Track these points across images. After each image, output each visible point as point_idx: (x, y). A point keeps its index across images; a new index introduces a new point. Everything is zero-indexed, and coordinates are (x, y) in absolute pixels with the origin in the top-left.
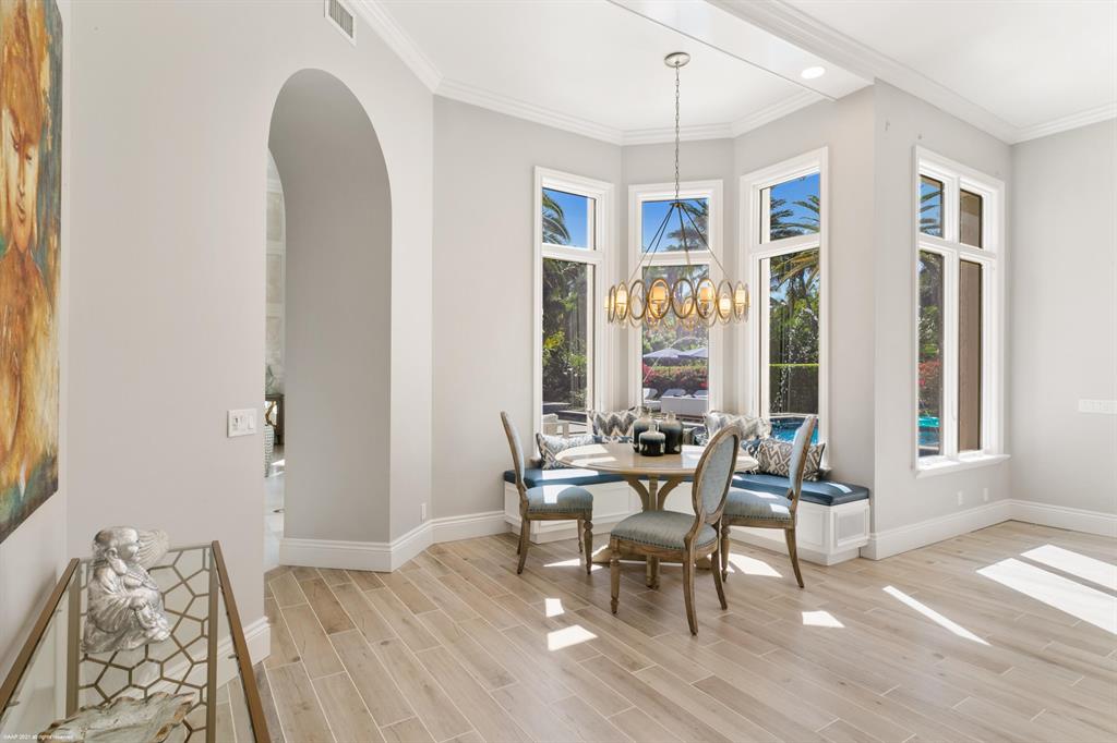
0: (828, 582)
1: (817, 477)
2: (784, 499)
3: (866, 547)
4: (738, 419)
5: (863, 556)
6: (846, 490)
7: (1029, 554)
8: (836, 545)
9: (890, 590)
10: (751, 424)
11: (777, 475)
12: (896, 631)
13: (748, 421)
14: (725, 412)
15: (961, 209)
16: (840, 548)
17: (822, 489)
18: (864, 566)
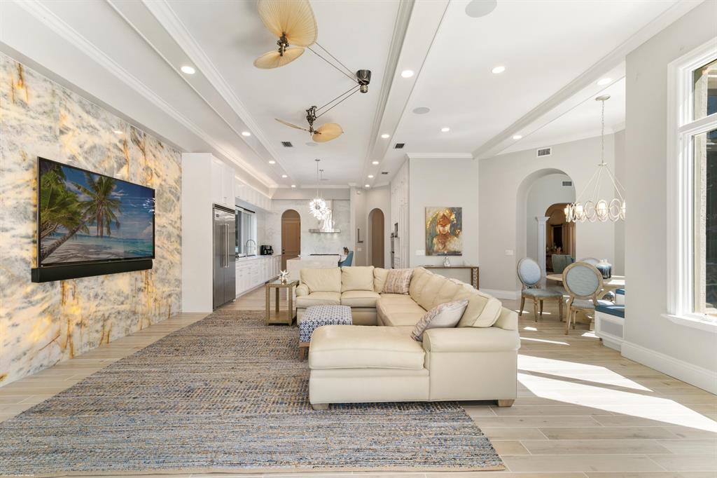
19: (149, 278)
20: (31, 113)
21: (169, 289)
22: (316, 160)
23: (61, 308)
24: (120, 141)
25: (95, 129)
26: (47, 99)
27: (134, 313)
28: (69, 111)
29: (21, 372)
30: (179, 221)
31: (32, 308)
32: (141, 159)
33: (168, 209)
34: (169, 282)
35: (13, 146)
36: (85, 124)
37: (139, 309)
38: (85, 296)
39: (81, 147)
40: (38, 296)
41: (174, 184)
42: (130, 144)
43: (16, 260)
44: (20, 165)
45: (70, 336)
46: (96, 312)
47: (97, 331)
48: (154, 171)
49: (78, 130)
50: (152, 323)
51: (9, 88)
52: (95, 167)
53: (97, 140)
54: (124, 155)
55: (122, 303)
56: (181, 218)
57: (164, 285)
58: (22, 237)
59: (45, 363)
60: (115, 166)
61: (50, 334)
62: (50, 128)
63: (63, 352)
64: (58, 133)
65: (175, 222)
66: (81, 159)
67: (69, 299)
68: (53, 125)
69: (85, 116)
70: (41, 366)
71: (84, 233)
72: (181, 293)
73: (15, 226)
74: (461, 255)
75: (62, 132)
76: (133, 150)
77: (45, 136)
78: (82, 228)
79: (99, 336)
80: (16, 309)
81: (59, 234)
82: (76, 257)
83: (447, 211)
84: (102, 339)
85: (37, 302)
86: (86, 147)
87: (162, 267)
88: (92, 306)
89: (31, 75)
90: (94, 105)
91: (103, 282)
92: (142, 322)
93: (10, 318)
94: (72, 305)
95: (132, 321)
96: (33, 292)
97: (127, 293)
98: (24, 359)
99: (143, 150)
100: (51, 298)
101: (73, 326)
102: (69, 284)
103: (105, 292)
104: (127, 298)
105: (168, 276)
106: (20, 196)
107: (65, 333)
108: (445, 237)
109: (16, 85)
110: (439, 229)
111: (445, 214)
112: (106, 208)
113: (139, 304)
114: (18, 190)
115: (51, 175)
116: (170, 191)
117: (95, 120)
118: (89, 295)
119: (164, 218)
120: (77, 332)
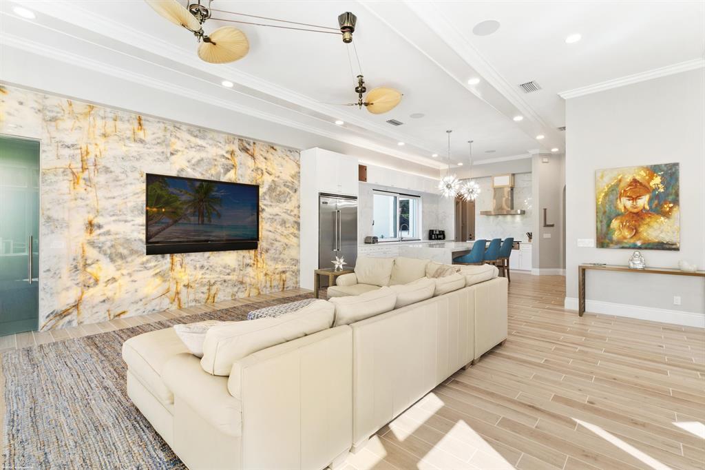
19: (259, 256)
20: (147, 146)
21: (283, 267)
22: (447, 132)
23: (170, 273)
24: (227, 152)
25: (202, 147)
26: (161, 134)
27: (242, 283)
28: (179, 138)
29: (138, 312)
30: (296, 209)
31: (146, 272)
32: (250, 162)
33: (283, 200)
34: (283, 261)
35: (134, 169)
36: (193, 146)
37: (247, 280)
38: (192, 267)
39: (189, 162)
40: (152, 264)
41: (290, 179)
42: (238, 152)
43: (135, 240)
44: (138, 180)
45: (178, 293)
46: (202, 278)
47: (203, 293)
48: (264, 171)
49: (187, 150)
50: (262, 293)
51: (132, 132)
52: (202, 174)
53: (203, 155)
54: (231, 162)
55: (229, 274)
56: (299, 207)
57: (277, 263)
58: (140, 225)
59: (157, 308)
60: (222, 171)
61: (161, 290)
62: (163, 152)
63: (171, 303)
64: (169, 155)
65: (292, 211)
66: (189, 170)
67: (178, 268)
68: (165, 150)
69: (193, 139)
70: (154, 310)
71: (185, 222)
72: (299, 271)
73: (134, 219)
74: (677, 249)
75: (172, 154)
76: (241, 157)
77: (158, 158)
78: (184, 219)
79: (206, 296)
80: (134, 271)
81: (163, 223)
82: (178, 238)
83: (643, 173)
84: (208, 299)
85: (151, 268)
86: (193, 162)
87: (274, 248)
88: (199, 274)
89: (148, 121)
90: (200, 132)
91: (209, 257)
92: (250, 291)
93: (131, 276)
94: (180, 272)
95: (239, 288)
96: (148, 261)
97: (234, 267)
98: (140, 303)
99: (253, 156)
100: (162, 266)
101: (181, 287)
102: (178, 257)
103: (211, 264)
104: (234, 270)
105: (282, 256)
106: (138, 200)
107: (173, 290)
108: (637, 218)
109: (136, 131)
110: (625, 203)
111: (638, 178)
112: (207, 204)
113: (247, 276)
114: (137, 196)
115: (156, 185)
116: (285, 185)
117: (202, 140)
118: (195, 266)
119: (277, 208)
120: (184, 291)
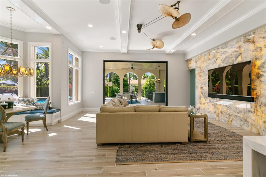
0: (53, 128)
1: (49, 109)
2: (43, 114)
3: (60, 120)
4: (28, 99)
5: (59, 122)
6: (56, 110)
7: (85, 116)
8: (54, 121)
9: (65, 126)
10: (32, 99)
11: (40, 110)
12: (67, 131)
13: (31, 99)
14: (24, 97)
15: (75, 60)
16: (55, 121)
17: (50, 111)
18: (59, 124)
19: (258, 107)
23: (216, 105)
24: (237, 48)
25: (226, 51)
27: (246, 121)
28: (218, 53)
32: (251, 46)
36: (223, 53)
42: (243, 45)
46: (226, 111)
47: (226, 118)
49: (221, 56)
53: (227, 55)
54: (239, 52)
59: (213, 117)
60: (235, 59)
61: (214, 111)
62: (214, 60)
63: (217, 117)
66: (222, 64)
69: (223, 50)
75: (217, 60)
79: (228, 120)
86: (223, 60)
89: (211, 51)
92: (251, 128)
94: (219, 106)
95: (244, 123)
98: (209, 113)
99: (253, 42)
101: (219, 112)
102: (218, 100)
104: (241, 112)
113: (249, 118)
